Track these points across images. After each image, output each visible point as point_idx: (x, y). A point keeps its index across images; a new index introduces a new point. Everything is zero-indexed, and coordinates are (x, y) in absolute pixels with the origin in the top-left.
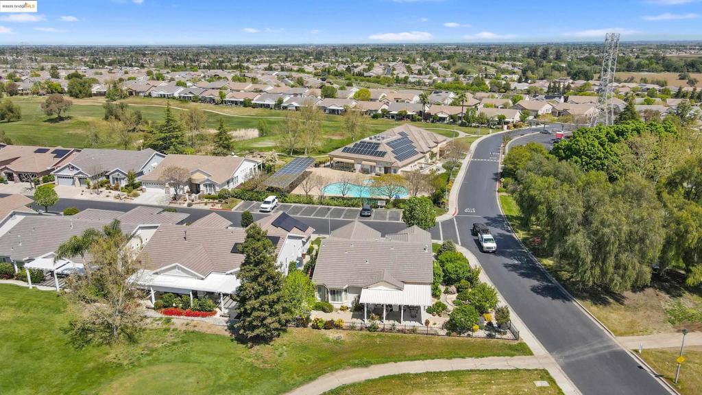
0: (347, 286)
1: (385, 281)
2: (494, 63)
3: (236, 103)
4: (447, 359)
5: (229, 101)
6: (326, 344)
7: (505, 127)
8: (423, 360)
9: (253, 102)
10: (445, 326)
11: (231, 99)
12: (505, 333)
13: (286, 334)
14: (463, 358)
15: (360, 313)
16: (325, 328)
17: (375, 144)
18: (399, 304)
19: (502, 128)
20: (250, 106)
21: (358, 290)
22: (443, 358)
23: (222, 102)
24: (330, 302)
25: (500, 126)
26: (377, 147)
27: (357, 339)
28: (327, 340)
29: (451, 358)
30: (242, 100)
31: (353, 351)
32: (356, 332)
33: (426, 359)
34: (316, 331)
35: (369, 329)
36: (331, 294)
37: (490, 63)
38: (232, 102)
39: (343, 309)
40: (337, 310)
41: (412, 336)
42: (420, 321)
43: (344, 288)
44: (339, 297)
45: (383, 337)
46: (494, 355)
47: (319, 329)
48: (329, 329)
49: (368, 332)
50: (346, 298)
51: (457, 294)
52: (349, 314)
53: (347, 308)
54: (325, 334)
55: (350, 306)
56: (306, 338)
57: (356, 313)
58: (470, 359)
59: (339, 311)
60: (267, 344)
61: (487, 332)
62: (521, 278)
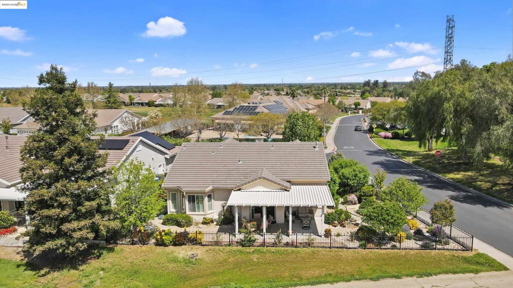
0: (210, 188)
1: (264, 178)
2: (341, 90)
3: (142, 104)
4: (372, 279)
5: (137, 103)
6: (171, 265)
7: (361, 111)
8: (332, 283)
9: (156, 103)
10: (355, 236)
11: (138, 102)
12: (447, 243)
13: (111, 255)
14: (397, 277)
15: (230, 226)
16: (175, 245)
17: (253, 107)
18: (285, 205)
19: (358, 113)
20: (153, 106)
21: (226, 193)
22: (365, 278)
23: (131, 104)
24: (188, 213)
25: (357, 111)
26: (255, 109)
27: (222, 256)
28: (175, 260)
29: (377, 279)
30: (147, 102)
31: (214, 274)
32: (221, 248)
33: (337, 282)
34: (160, 249)
35: (241, 243)
36: (189, 201)
37: (338, 90)
38: (139, 103)
39: (206, 222)
40: (197, 224)
41: (309, 250)
42: (316, 233)
43: (207, 190)
44: (201, 206)
45: (263, 252)
46: (446, 272)
47: (165, 245)
48: (181, 245)
49: (240, 248)
50: (211, 208)
51: (358, 205)
52: (214, 228)
53: (212, 222)
54: (172, 252)
55: (216, 217)
56: (141, 259)
57: (224, 227)
58: (409, 279)
59: (201, 226)
60: (75, 268)
61: (420, 243)
62: (430, 190)
